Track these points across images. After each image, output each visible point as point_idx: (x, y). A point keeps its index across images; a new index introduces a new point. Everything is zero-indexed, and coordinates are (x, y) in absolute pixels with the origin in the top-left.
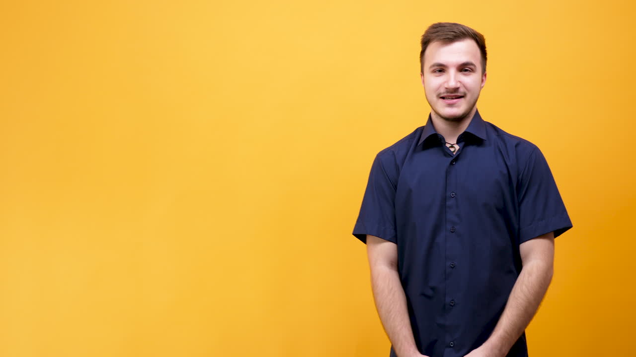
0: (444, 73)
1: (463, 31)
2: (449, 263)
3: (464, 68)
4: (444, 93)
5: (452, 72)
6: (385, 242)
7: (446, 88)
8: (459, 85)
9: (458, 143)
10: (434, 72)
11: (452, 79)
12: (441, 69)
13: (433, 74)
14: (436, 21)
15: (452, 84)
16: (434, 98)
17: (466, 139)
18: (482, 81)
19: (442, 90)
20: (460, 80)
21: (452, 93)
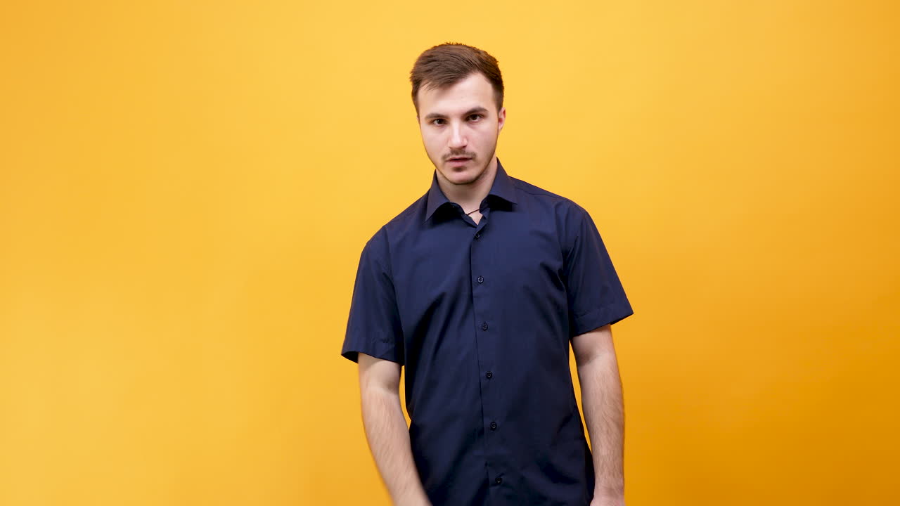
0: (445, 126)
2: (483, 374)
3: (472, 116)
5: (456, 125)
6: (378, 361)
7: (450, 148)
8: (465, 142)
9: (481, 210)
10: (432, 122)
11: (456, 133)
12: (441, 120)
13: (432, 127)
15: (457, 141)
16: (440, 161)
17: (492, 204)
18: (500, 120)
19: (446, 151)
20: (467, 136)
21: (457, 154)
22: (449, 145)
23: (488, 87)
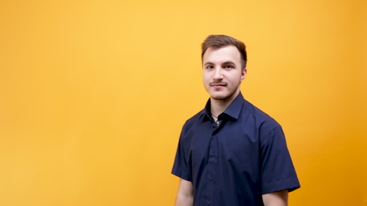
0: (213, 69)
1: (227, 40)
3: (227, 65)
4: (213, 83)
5: (218, 68)
7: (214, 79)
8: (222, 77)
10: (207, 68)
11: (218, 73)
12: (211, 66)
13: (207, 70)
14: (211, 34)
15: (217, 76)
16: (208, 86)
18: (243, 74)
19: (212, 81)
20: (223, 74)
21: (217, 83)
22: (213, 78)
23: (238, 55)
